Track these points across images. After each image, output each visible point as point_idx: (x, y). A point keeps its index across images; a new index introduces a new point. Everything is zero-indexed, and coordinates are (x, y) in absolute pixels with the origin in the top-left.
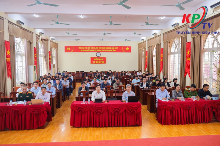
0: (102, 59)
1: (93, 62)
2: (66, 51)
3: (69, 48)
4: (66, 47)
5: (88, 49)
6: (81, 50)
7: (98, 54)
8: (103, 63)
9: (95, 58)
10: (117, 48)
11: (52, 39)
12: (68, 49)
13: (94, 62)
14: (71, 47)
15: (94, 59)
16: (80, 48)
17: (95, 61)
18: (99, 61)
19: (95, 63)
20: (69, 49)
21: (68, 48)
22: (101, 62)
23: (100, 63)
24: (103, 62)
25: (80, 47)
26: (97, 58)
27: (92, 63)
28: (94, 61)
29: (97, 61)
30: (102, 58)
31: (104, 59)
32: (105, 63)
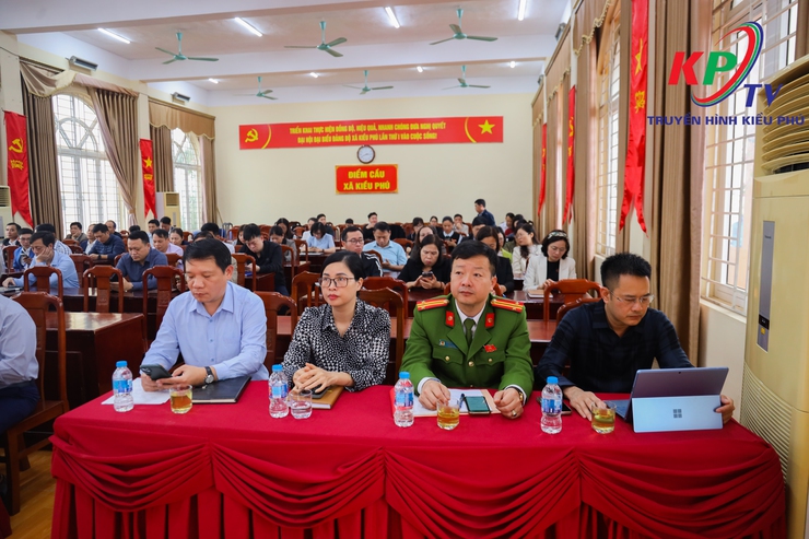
0: (382, 174)
1: (346, 185)
2: (245, 145)
3: (253, 133)
4: (244, 130)
5: (324, 134)
6: (301, 140)
7: (366, 154)
8: (385, 191)
9: (354, 169)
10: (442, 126)
11: (173, 96)
12: (250, 137)
13: (351, 184)
14: (261, 129)
15: (351, 175)
16: (294, 131)
17: (355, 181)
18: (369, 180)
19: (355, 191)
20: (256, 138)
21: (250, 134)
22: (377, 185)
23: (373, 190)
24: (386, 185)
25: (294, 125)
26: (363, 169)
27: (340, 188)
28: (348, 181)
29: (362, 180)
30: (381, 168)
31: (391, 173)
32: (393, 187)
